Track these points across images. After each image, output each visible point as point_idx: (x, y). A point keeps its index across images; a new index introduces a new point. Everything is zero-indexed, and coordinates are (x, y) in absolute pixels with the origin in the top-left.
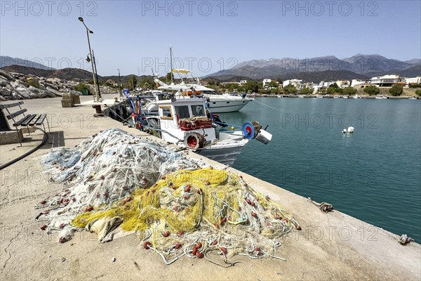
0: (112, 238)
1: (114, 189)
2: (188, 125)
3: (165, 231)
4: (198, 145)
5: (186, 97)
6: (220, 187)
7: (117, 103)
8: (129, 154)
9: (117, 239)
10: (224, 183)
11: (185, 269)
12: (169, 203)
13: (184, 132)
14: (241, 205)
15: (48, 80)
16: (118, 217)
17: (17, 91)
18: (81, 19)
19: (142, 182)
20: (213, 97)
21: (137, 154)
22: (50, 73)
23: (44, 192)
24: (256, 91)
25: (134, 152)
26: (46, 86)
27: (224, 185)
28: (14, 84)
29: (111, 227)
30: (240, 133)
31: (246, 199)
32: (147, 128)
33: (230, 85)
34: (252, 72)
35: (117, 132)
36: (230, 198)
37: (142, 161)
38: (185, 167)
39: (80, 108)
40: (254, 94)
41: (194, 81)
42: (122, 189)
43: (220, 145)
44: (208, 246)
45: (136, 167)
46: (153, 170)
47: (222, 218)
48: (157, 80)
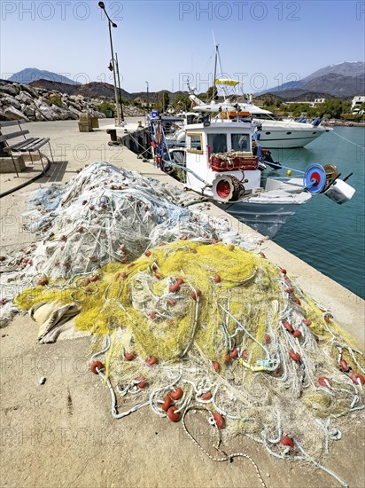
0: (56, 337)
1: (78, 259)
2: (222, 163)
3: (129, 351)
4: (231, 196)
5: (225, 121)
6: (236, 290)
7: (140, 129)
8: (104, 207)
9: (62, 341)
10: (247, 284)
11: (142, 439)
12: (145, 303)
13: (215, 173)
14: (273, 333)
15: (72, 97)
16: (73, 304)
17: (40, 111)
18: (101, 5)
19: (119, 252)
20: (268, 124)
21: (118, 207)
22: (76, 88)
23: (11, 243)
24: (338, 117)
25: (113, 204)
26: (69, 104)
27: (247, 287)
28: (38, 102)
29: (58, 320)
30: (300, 181)
31: (284, 321)
32: (168, 163)
33: (297, 106)
34: (337, 85)
35: (104, 168)
36: (252, 315)
37: (124, 219)
38: (192, 236)
39: (98, 133)
40: (332, 121)
41: (245, 99)
42: (89, 260)
43: (264, 198)
44: (193, 399)
45: (112, 227)
46: (139, 236)
47: (229, 352)
48: (192, 97)
